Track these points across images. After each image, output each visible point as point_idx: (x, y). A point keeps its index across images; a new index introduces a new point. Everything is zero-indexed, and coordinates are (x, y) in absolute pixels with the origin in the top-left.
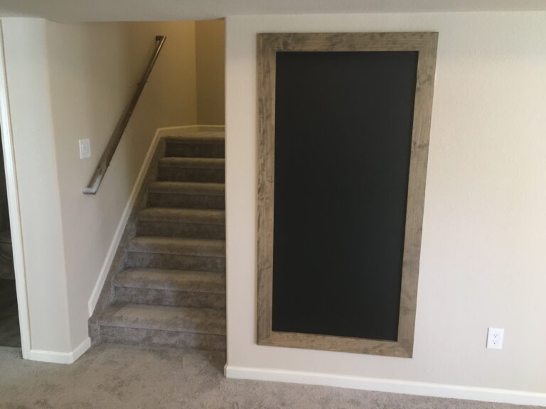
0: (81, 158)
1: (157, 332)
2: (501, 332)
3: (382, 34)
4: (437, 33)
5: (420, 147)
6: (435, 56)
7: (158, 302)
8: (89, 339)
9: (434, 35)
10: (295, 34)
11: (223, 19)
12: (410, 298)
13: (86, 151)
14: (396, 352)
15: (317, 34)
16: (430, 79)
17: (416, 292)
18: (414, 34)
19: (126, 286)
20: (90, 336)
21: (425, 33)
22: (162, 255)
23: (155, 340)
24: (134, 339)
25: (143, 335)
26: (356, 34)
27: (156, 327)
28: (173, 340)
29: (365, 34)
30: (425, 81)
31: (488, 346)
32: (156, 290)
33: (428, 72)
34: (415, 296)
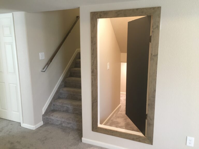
0: (40, 59)
1: (64, 122)
2: (193, 139)
3: (137, 9)
4: (161, 7)
5: (154, 56)
6: (160, 17)
7: (67, 111)
8: (42, 122)
9: (159, 8)
10: (104, 11)
11: (79, 8)
12: (151, 119)
13: (43, 57)
14: (146, 142)
15: (112, 11)
16: (158, 27)
17: (154, 117)
18: (150, 8)
19: (57, 104)
20: (43, 121)
21: (155, 7)
22: (71, 94)
23: (63, 125)
24: (57, 123)
25: (60, 122)
26: (127, 10)
27: (63, 120)
28: (69, 126)
29: (130, 10)
30: (156, 28)
31: (187, 145)
32: (67, 107)
33: (157, 24)
34: (153, 119)
